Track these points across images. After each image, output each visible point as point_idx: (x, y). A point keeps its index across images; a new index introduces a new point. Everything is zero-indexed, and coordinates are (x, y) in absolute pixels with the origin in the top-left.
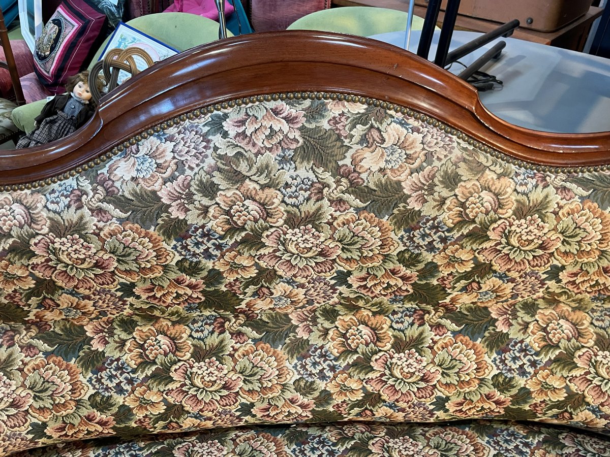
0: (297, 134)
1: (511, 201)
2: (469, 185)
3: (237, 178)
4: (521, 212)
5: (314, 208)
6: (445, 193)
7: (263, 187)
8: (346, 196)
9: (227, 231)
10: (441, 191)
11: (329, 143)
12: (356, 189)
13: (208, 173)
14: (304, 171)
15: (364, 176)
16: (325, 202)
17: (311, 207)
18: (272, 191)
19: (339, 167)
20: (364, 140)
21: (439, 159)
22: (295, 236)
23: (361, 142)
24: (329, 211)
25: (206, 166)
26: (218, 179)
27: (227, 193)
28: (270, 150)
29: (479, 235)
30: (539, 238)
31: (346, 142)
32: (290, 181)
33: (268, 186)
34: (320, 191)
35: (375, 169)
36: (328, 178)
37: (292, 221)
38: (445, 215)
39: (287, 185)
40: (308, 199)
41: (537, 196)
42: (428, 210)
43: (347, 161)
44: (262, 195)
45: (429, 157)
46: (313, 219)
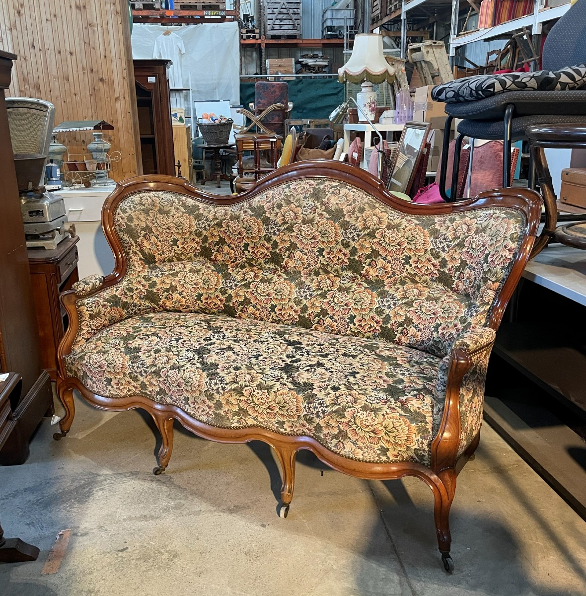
0: (311, 189)
1: (385, 222)
2: (368, 213)
3: (289, 203)
4: (389, 227)
5: (312, 216)
6: (359, 215)
7: (296, 207)
8: (323, 213)
9: (282, 223)
10: (357, 214)
11: (321, 193)
12: (327, 210)
13: (281, 200)
14: (311, 202)
15: (330, 205)
16: (316, 214)
17: (311, 216)
18: (299, 208)
19: (323, 201)
20: (333, 193)
21: (358, 202)
22: (304, 228)
23: (332, 194)
24: (317, 218)
25: (280, 198)
26: (283, 203)
27: (285, 208)
28: (302, 194)
29: (372, 235)
30: (397, 239)
31: (327, 193)
32: (306, 205)
33: (298, 206)
34: (315, 210)
35: (335, 203)
36: (318, 205)
37: (304, 222)
38: (358, 224)
39: (304, 207)
40: (310, 213)
41: (397, 221)
42: (352, 222)
43: (326, 200)
44: (295, 210)
45: (354, 201)
46: (311, 221)
